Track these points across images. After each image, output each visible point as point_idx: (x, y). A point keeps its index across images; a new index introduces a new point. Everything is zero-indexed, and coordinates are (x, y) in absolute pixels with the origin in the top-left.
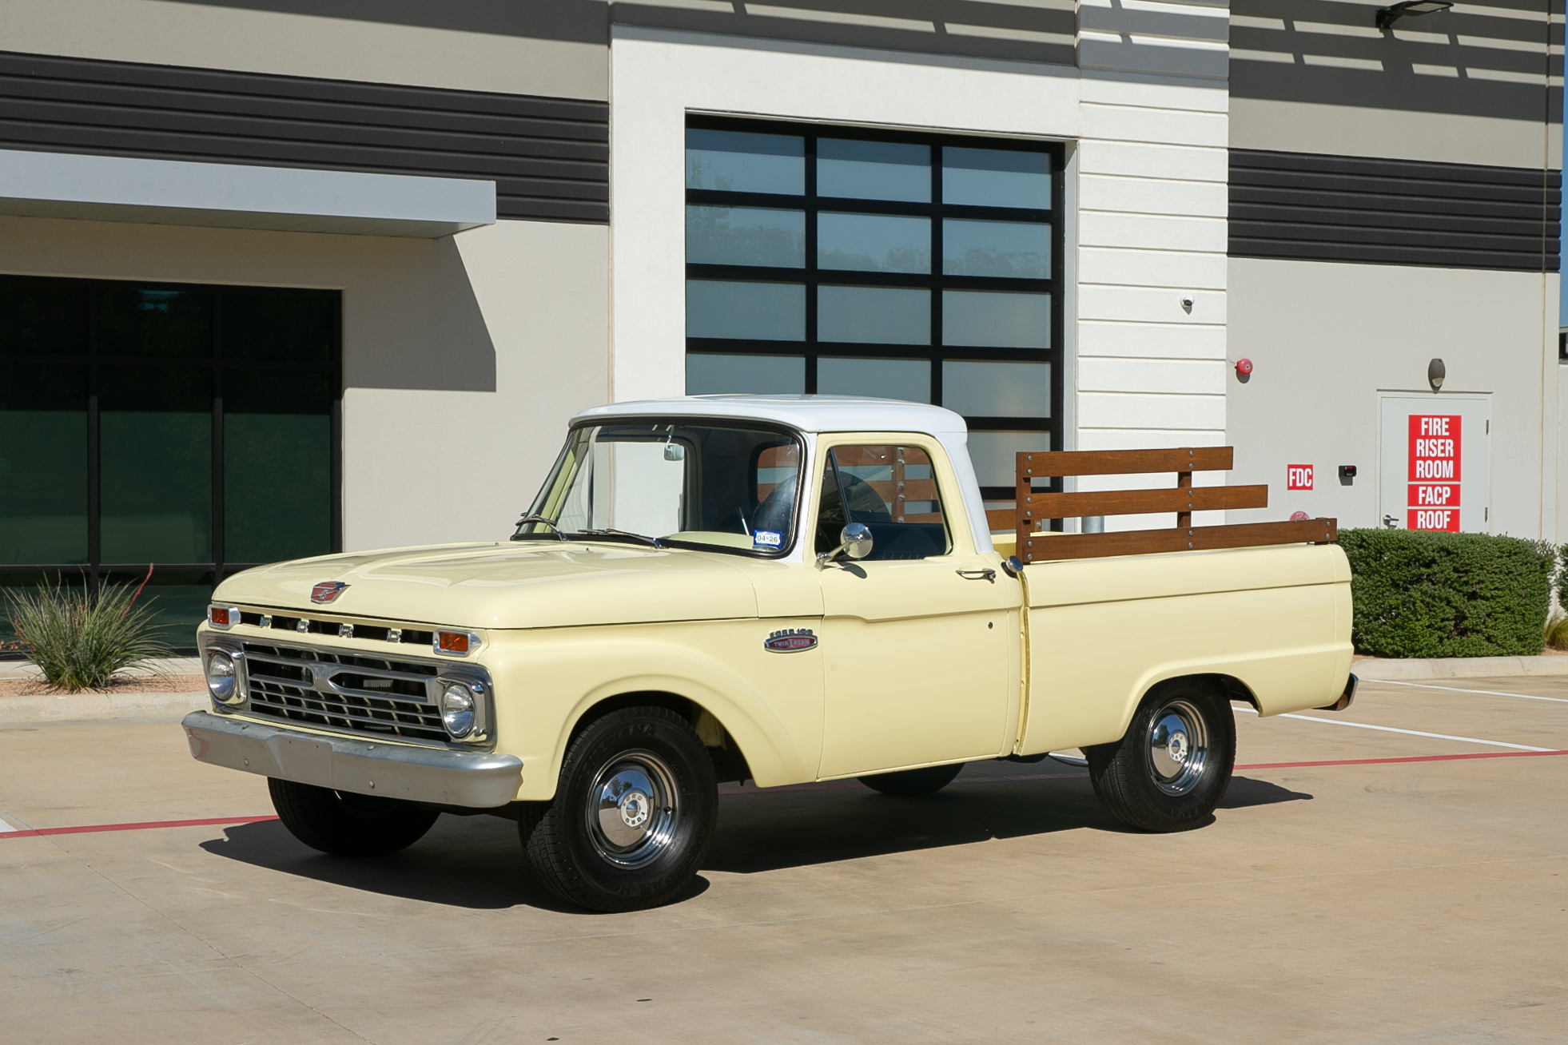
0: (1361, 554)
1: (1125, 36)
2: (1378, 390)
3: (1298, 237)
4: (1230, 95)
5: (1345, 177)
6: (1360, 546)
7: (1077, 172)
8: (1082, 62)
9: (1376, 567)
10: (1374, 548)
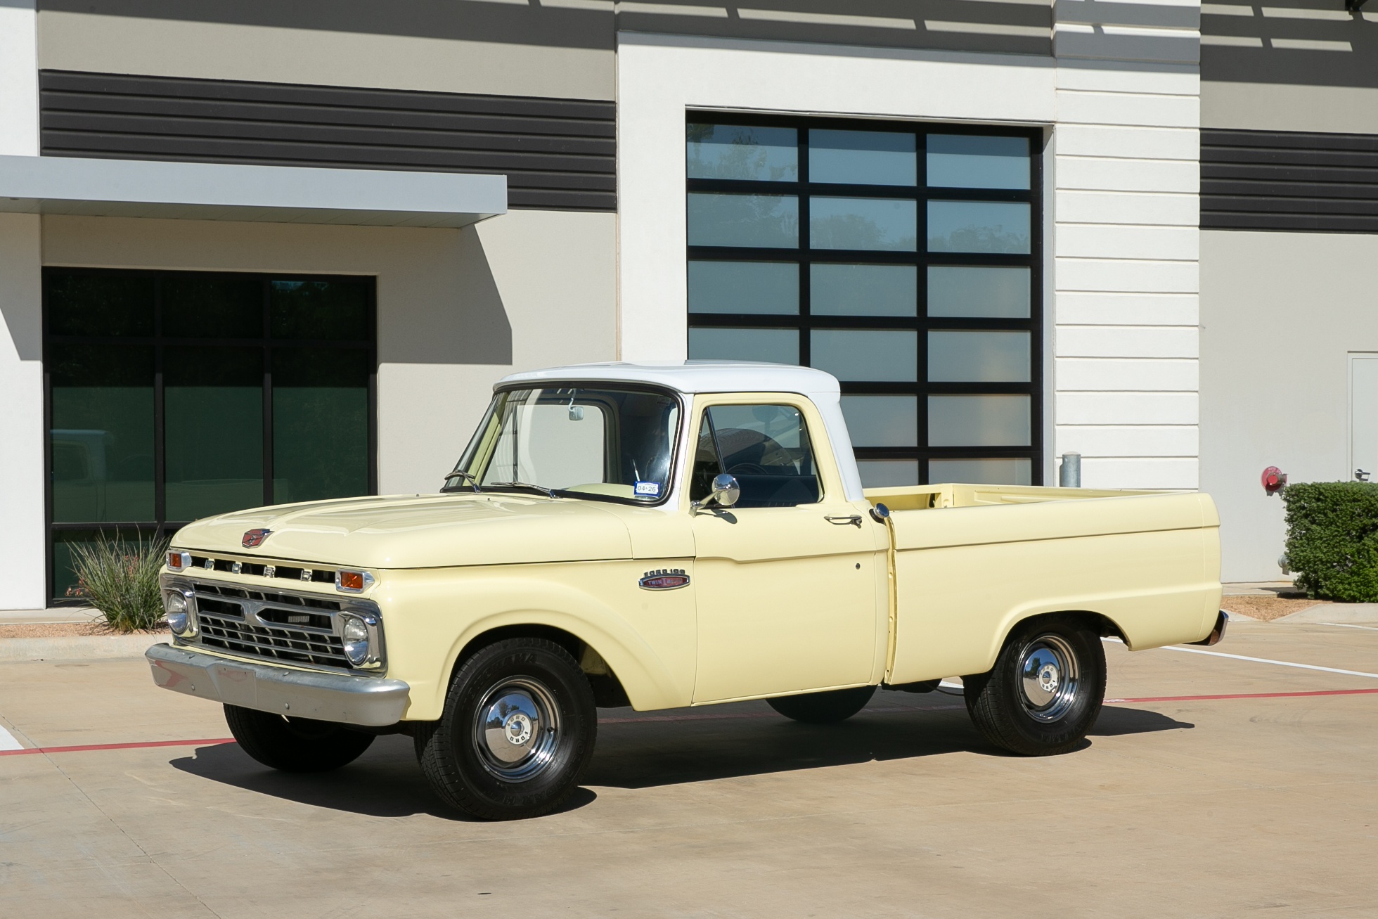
0: (1318, 506)
1: (1097, 27)
2: (1349, 352)
3: (1268, 209)
4: (1202, 79)
5: (1315, 152)
6: (1318, 500)
7: (1054, 154)
8: (1058, 52)
9: (1333, 518)
10: (1331, 500)
